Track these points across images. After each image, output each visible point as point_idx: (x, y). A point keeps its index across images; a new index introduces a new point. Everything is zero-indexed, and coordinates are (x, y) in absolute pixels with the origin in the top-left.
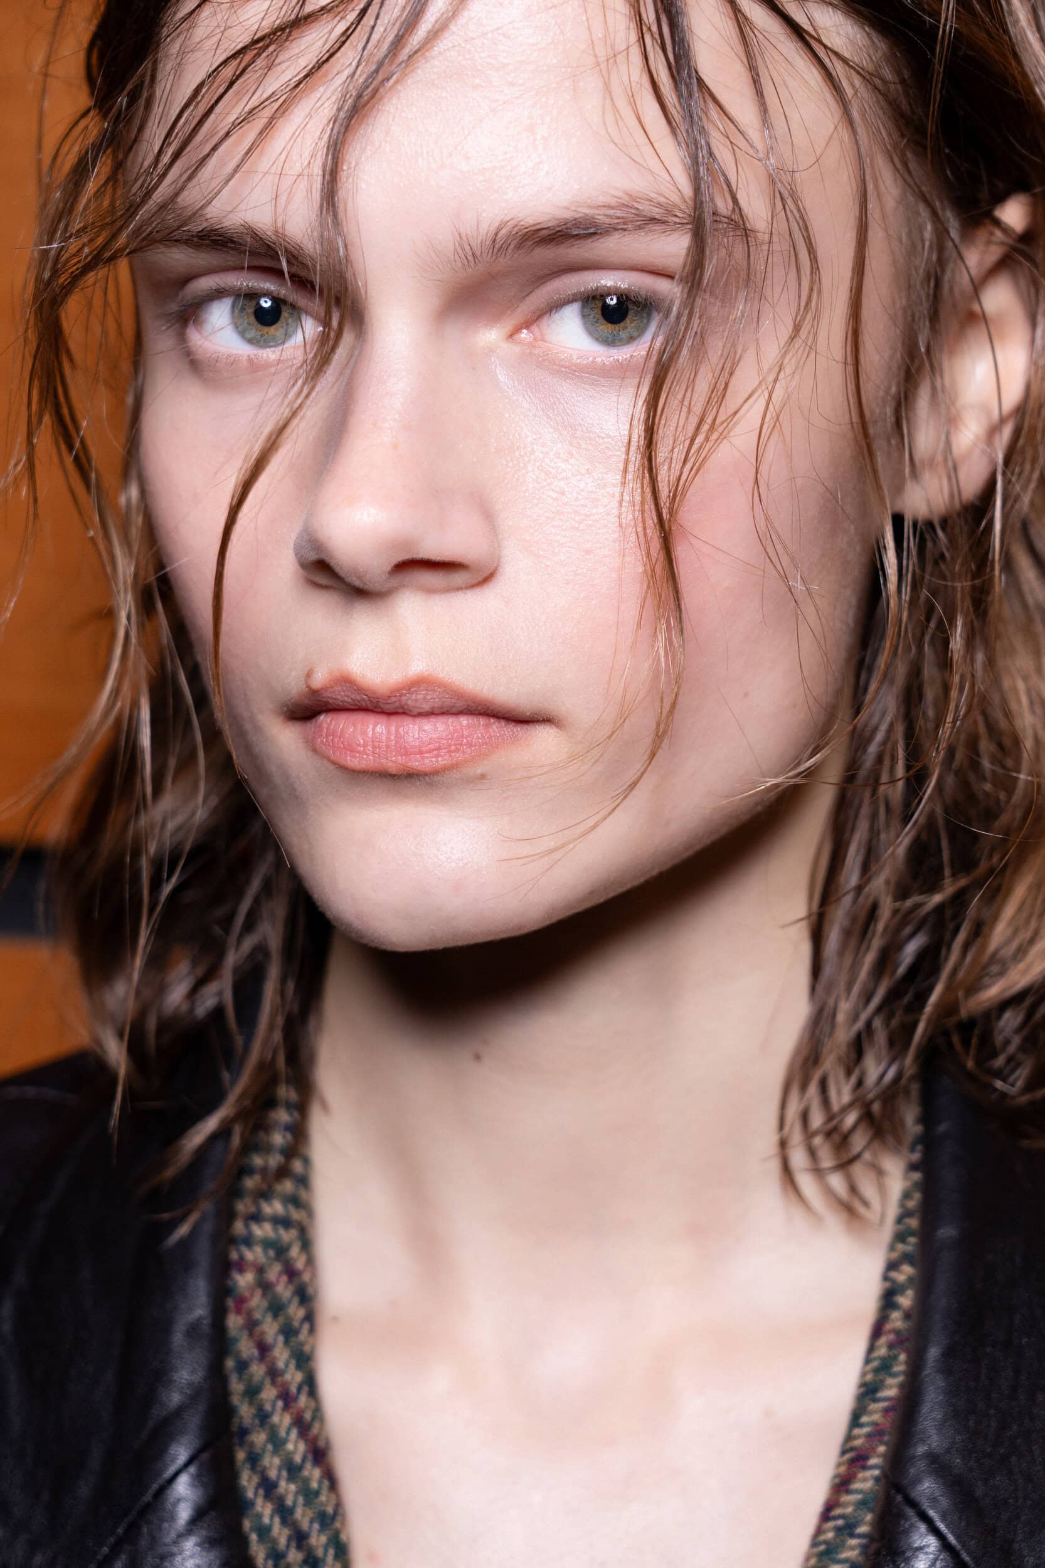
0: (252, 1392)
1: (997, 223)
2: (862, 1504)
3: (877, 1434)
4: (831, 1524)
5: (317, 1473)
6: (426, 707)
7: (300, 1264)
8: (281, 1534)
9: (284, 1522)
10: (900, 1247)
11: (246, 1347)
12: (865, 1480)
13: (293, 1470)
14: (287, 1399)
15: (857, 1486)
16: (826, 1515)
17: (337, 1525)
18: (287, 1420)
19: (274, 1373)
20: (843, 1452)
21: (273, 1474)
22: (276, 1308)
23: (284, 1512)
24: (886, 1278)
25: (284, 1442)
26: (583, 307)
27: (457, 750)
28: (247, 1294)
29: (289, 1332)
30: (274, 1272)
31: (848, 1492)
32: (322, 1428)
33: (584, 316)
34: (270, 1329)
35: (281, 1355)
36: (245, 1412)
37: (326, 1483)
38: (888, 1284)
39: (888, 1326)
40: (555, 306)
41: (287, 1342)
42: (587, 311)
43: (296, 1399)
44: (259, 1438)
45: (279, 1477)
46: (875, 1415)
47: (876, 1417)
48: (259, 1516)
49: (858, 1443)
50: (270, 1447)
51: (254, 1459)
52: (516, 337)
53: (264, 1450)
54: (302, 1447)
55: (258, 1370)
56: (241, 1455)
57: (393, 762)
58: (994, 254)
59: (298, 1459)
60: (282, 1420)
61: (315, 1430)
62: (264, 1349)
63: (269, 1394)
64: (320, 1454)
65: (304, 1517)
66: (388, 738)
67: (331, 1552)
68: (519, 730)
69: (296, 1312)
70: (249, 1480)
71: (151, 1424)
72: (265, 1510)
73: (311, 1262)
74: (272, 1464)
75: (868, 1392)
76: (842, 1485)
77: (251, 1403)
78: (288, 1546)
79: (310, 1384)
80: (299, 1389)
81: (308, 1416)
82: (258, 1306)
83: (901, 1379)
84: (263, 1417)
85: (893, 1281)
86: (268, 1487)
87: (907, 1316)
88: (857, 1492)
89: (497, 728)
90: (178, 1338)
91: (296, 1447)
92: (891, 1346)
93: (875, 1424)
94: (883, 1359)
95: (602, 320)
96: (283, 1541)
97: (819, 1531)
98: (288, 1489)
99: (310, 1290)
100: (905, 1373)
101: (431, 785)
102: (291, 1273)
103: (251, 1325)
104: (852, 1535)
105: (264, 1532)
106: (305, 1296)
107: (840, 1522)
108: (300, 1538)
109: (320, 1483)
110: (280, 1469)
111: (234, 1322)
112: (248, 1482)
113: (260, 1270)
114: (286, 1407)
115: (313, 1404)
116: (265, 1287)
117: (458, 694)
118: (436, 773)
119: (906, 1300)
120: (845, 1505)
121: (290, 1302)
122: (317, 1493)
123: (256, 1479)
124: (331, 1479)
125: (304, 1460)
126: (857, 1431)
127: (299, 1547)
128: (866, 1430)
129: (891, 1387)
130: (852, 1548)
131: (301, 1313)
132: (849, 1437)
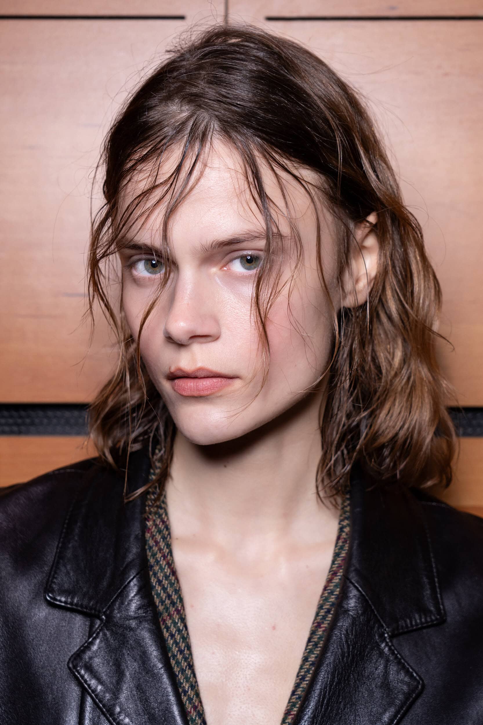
0: (154, 555)
1: (368, 222)
2: (336, 586)
3: (340, 567)
4: (326, 592)
5: (173, 578)
6: (203, 376)
7: (165, 520)
8: (163, 596)
9: (164, 592)
10: (344, 515)
11: (151, 542)
12: (336, 579)
13: (167, 577)
14: (164, 557)
15: (334, 581)
16: (325, 589)
17: (180, 593)
18: (165, 563)
19: (160, 550)
20: (330, 572)
21: (161, 578)
22: (160, 531)
23: (164, 589)
24: (339, 524)
25: (164, 569)
26: (241, 260)
27: (213, 389)
28: (151, 527)
29: (164, 538)
30: (158, 521)
31: (332, 583)
32: (174, 566)
33: (241, 262)
34: (158, 537)
35: (162, 545)
36: (152, 561)
37: (176, 581)
38: (341, 526)
39: (342, 537)
40: (231, 260)
41: (163, 541)
42: (242, 261)
43: (167, 557)
44: (156, 568)
45: (163, 579)
46: (339, 561)
47: (339, 562)
48: (157, 590)
49: (334, 569)
50: (160, 571)
51: (155, 574)
52: (222, 269)
53: (158, 571)
54: (169, 571)
55: (155, 549)
56: (151, 573)
57: (196, 394)
58: (367, 230)
59: (168, 574)
60: (163, 563)
61: (172, 566)
62: (157, 543)
63: (159, 555)
64: (174, 573)
65: (170, 590)
66: (194, 387)
67: (178, 600)
68: (230, 381)
69: (165, 532)
70: (154, 580)
71: (126, 563)
72: (159, 589)
73: (168, 519)
74: (161, 575)
75: (336, 555)
76: (329, 581)
77: (153, 558)
78: (165, 599)
79: (171, 553)
80: (168, 554)
81: (170, 562)
82: (154, 531)
83: (346, 551)
84: (157, 562)
85: (342, 525)
86: (160, 582)
87: (347, 534)
88: (334, 583)
89: (224, 381)
90: (132, 539)
91: (168, 571)
92: (343, 542)
93: (339, 564)
94: (341, 546)
95: (247, 263)
96: (164, 597)
97: (323, 594)
98: (165, 583)
99: (169, 527)
100: (348, 550)
101: (207, 399)
102: (163, 522)
103: (153, 536)
104: (333, 595)
105: (158, 595)
106: (167, 528)
107: (329, 591)
108: (169, 596)
109: (174, 581)
110: (163, 577)
111: (148, 535)
112: (153, 581)
113: (154, 521)
114: (164, 559)
115: (171, 559)
116: (156, 525)
117: (211, 372)
118: (208, 395)
119: (347, 530)
120: (330, 586)
121: (164, 530)
122: (174, 584)
123: (156, 580)
124: (177, 579)
125: (170, 574)
126: (334, 566)
127: (169, 599)
128: (336, 565)
129: (343, 553)
130: (333, 598)
131: (167, 533)
132: (331, 567)
